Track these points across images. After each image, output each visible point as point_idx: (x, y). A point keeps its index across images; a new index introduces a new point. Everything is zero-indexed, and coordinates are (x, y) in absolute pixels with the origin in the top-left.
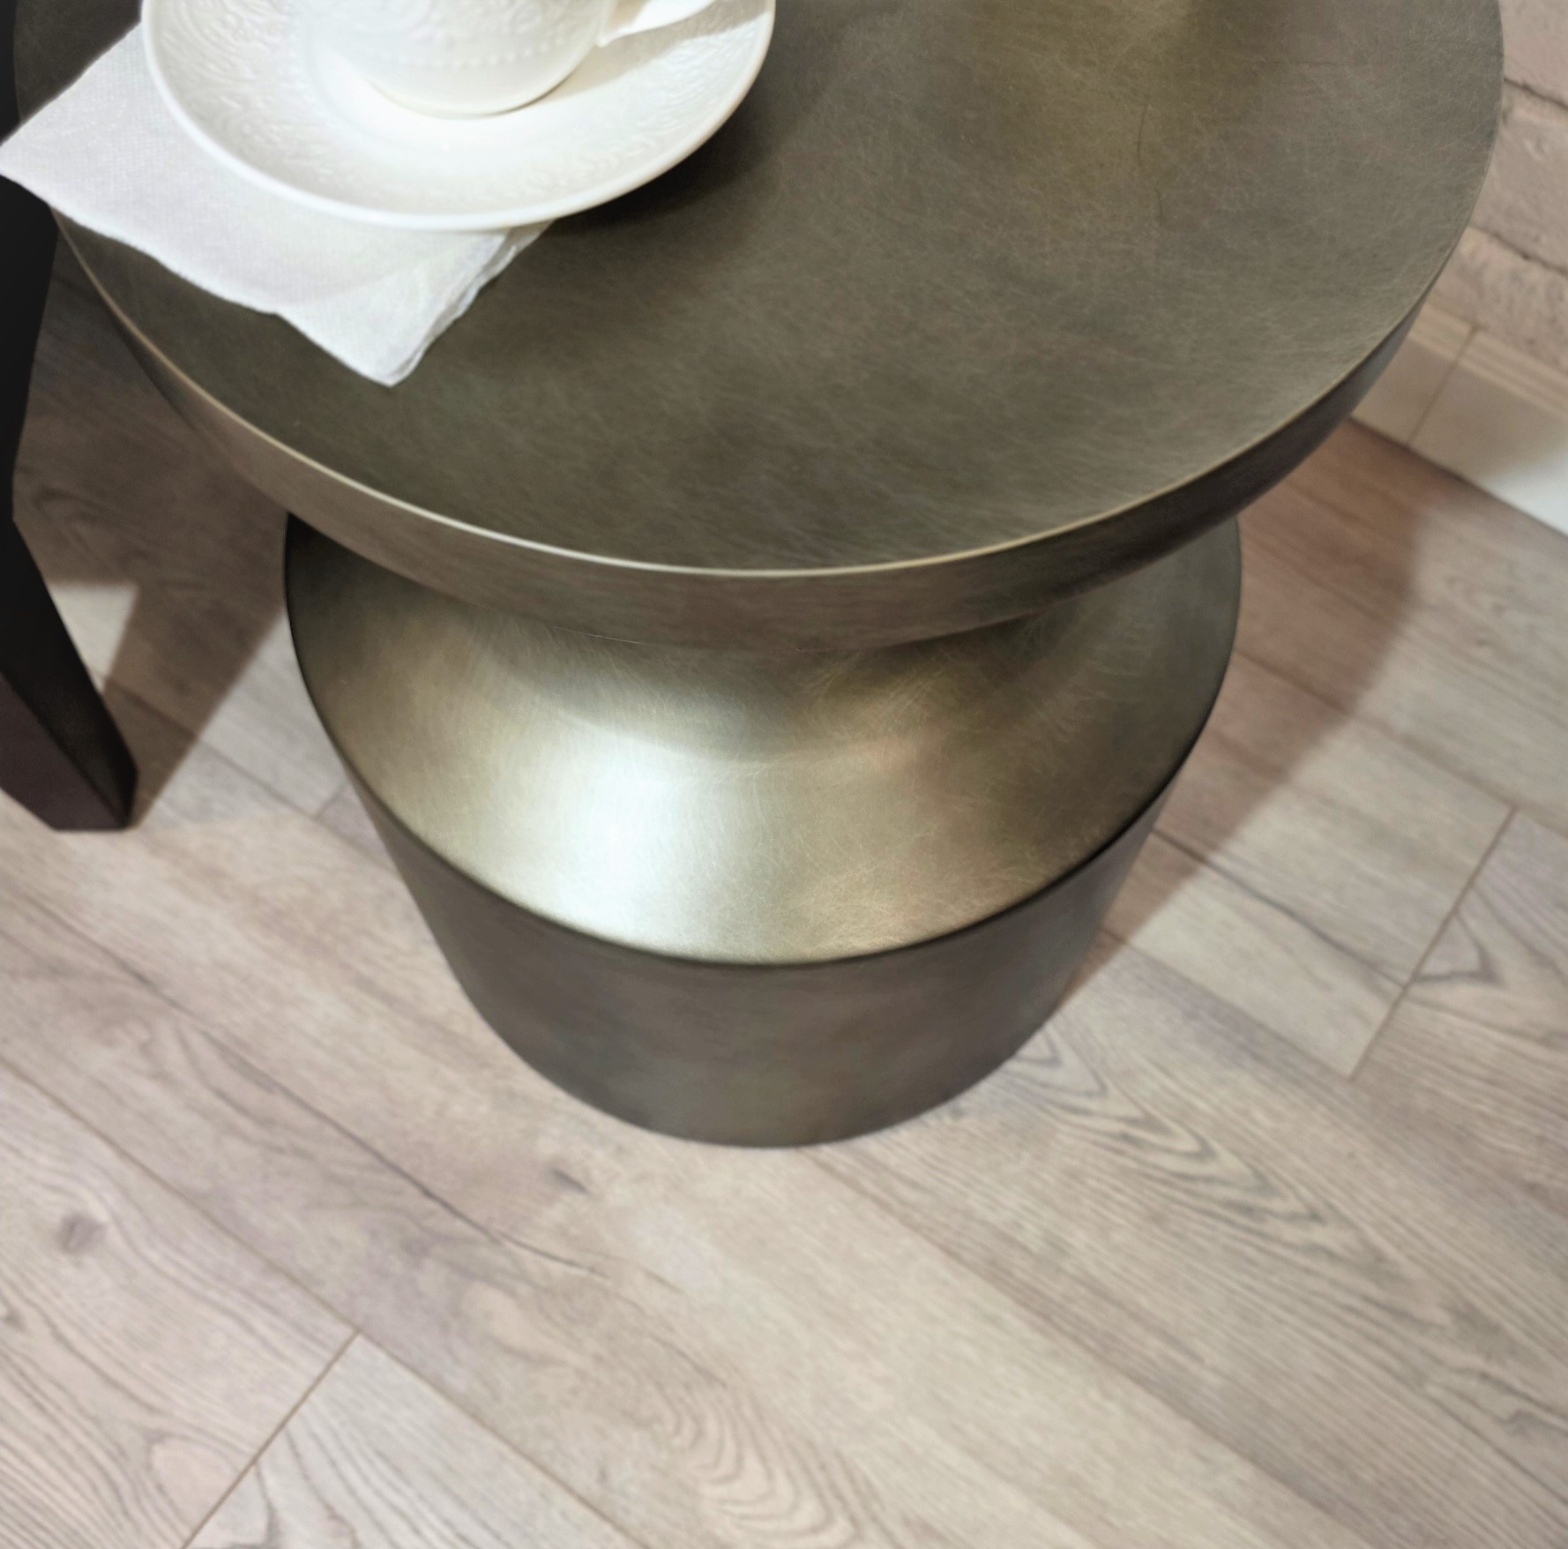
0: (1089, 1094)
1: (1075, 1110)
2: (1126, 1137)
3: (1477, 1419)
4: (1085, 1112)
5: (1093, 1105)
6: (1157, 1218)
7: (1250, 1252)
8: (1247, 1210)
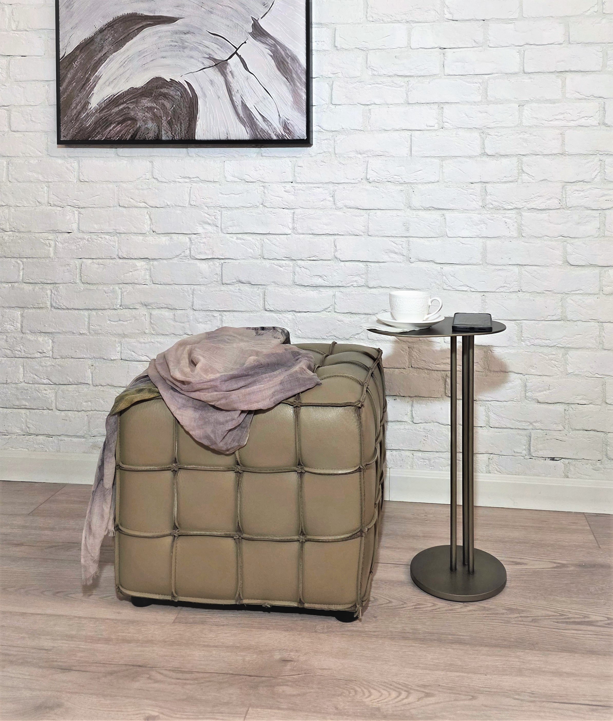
0: (402, 604)
1: (402, 608)
2: (415, 608)
3: (525, 623)
4: (404, 607)
5: (405, 606)
6: (433, 618)
7: (458, 616)
8: (452, 610)
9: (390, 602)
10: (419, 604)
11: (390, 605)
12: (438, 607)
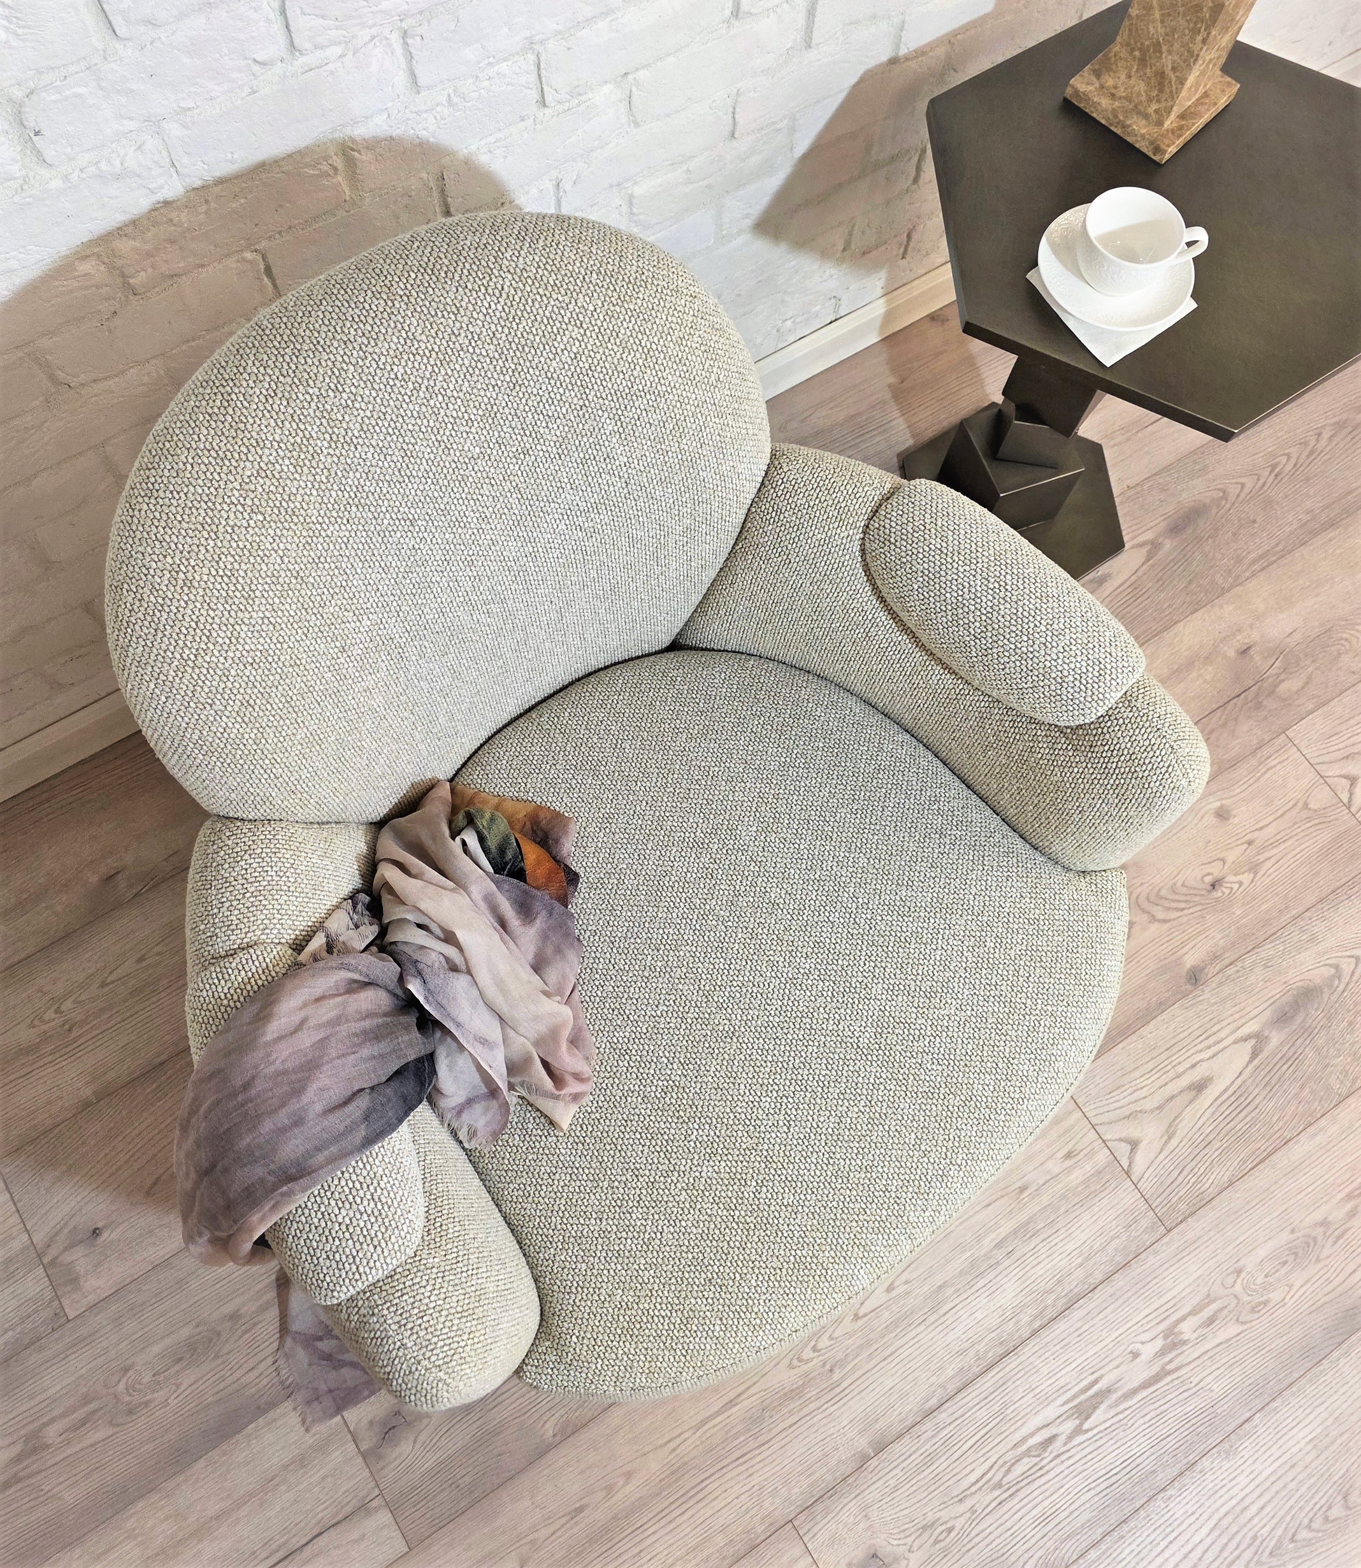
9: (1243, 485)
10: (1273, 467)
11: (1246, 490)
12: (1295, 456)
